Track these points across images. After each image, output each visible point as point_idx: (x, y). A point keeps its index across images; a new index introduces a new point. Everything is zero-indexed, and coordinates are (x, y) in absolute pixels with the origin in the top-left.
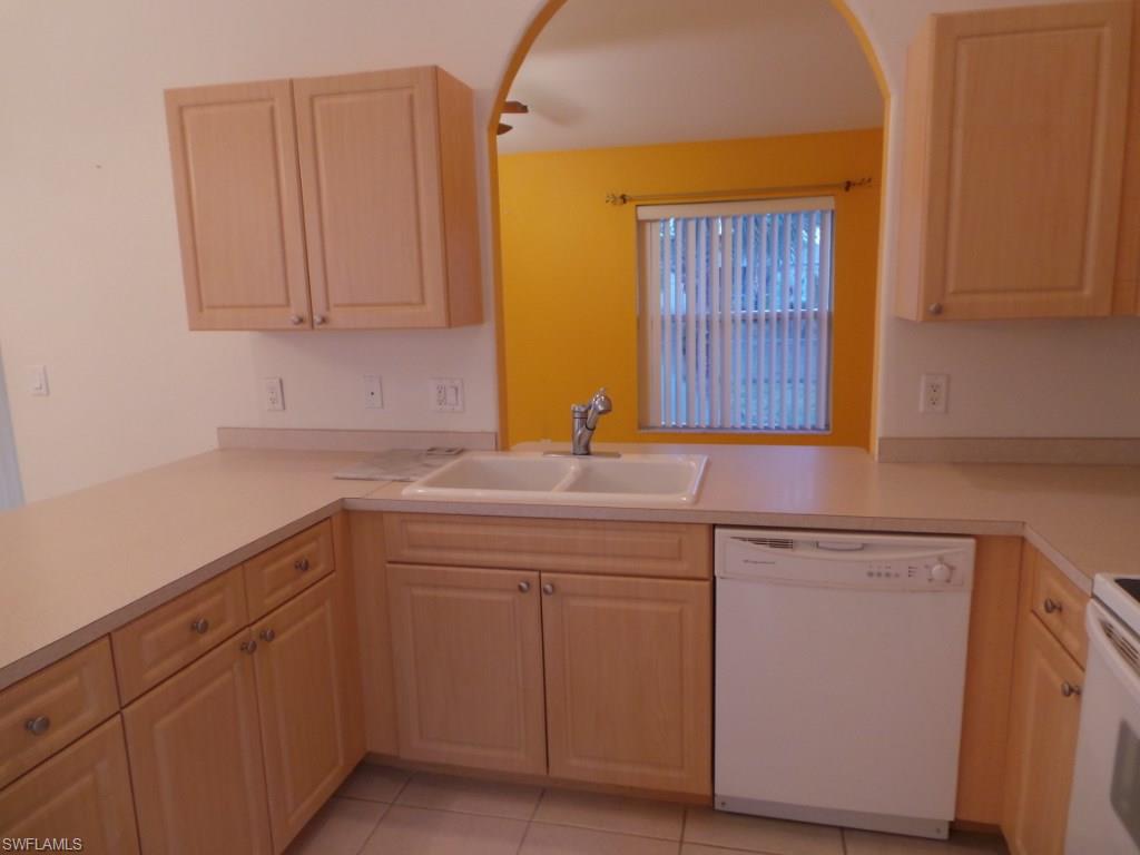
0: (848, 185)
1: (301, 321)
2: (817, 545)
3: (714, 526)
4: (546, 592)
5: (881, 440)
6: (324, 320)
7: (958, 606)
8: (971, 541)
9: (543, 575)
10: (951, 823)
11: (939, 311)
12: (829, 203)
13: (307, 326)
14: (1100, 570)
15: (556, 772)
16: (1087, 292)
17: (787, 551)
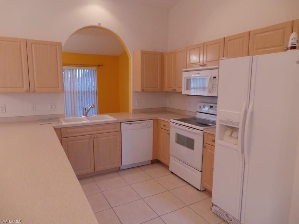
0: (99, 66)
1: (27, 91)
2: (135, 123)
3: (121, 123)
4: (95, 137)
5: (132, 110)
6: (34, 91)
7: (151, 129)
8: (153, 120)
9: (94, 135)
10: (151, 160)
11: (143, 90)
12: (95, 68)
13: (29, 92)
14: (171, 118)
15: (96, 170)
16: (158, 88)
17: (131, 125)
